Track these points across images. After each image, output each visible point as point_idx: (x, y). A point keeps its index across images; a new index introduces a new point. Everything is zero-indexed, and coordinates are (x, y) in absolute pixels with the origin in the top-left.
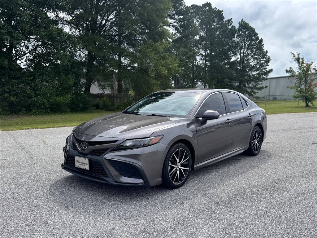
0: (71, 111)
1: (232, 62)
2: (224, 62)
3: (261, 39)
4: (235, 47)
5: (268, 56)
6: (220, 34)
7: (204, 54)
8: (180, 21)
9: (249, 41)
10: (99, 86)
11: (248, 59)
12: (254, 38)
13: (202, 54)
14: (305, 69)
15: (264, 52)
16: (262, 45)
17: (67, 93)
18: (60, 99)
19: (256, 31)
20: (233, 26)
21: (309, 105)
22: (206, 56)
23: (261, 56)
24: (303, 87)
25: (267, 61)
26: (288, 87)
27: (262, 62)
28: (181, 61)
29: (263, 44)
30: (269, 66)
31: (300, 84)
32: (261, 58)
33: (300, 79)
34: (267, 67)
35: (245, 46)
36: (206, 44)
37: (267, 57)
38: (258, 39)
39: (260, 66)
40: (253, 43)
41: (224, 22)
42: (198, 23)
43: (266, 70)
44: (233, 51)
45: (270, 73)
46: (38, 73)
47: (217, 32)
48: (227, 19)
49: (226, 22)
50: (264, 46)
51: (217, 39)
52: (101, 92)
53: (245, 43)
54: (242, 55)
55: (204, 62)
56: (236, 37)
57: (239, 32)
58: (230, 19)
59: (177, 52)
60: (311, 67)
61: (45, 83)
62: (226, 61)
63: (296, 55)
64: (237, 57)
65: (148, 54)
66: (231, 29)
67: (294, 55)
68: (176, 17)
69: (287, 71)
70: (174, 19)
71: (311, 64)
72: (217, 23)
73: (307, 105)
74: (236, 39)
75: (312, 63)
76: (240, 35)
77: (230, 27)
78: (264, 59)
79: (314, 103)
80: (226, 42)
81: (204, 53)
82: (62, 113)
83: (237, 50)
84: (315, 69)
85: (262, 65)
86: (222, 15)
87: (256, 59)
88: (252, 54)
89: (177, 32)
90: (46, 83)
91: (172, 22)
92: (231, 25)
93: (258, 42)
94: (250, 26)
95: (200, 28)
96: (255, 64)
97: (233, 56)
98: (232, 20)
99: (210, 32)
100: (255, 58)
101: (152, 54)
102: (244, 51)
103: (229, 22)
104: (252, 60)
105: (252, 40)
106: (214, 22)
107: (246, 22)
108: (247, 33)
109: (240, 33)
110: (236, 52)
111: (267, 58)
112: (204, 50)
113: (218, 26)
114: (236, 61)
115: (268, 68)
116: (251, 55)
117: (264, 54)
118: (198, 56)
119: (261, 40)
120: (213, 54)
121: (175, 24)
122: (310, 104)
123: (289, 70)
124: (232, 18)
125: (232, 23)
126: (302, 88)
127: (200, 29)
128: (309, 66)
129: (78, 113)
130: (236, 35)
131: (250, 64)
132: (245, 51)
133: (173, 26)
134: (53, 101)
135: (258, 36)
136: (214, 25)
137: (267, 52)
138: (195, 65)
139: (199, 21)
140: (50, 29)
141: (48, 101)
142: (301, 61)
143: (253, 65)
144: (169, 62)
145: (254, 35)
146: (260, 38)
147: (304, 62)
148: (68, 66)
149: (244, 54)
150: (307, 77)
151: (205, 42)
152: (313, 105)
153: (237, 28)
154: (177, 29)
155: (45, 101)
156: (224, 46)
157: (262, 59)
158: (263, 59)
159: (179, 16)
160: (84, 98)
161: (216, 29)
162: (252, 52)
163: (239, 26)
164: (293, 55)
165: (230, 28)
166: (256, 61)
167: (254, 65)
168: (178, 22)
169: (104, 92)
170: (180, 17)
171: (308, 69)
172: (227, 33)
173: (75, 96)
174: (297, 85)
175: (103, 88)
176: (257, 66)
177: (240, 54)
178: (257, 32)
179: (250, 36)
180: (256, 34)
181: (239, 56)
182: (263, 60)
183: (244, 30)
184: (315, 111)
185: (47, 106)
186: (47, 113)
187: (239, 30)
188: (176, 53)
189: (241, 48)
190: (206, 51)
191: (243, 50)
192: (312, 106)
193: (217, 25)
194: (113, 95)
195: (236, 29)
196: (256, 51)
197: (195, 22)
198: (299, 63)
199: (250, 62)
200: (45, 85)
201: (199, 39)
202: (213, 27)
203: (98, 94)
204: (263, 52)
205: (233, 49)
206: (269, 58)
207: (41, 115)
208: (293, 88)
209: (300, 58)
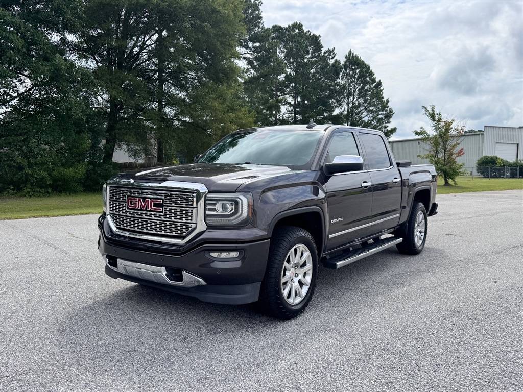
0: (84, 191)
1: (335, 116)
2: (324, 116)
3: (380, 81)
4: (340, 93)
5: (390, 107)
6: (317, 72)
7: (293, 103)
8: (256, 50)
9: (362, 85)
10: (129, 151)
11: (359, 112)
12: (368, 79)
13: (289, 103)
14: (443, 129)
15: (384, 101)
16: (381, 91)
17: (78, 162)
18: (70, 172)
19: (371, 69)
20: (336, 61)
21: (449, 183)
22: (295, 106)
23: (379, 108)
24: (440, 156)
25: (388, 116)
26: (419, 156)
27: (380, 117)
28: (258, 113)
29: (382, 88)
30: (391, 123)
31: (437, 152)
32: (380, 111)
33: (436, 144)
34: (388, 124)
35: (354, 91)
36: (295, 87)
37: (388, 109)
38: (375, 81)
39: (377, 122)
40: (366, 88)
41: (323, 54)
42: (282, 55)
43: (386, 129)
44: (337, 99)
45: (392, 134)
46: (34, 130)
47: (312, 69)
48: (327, 50)
49: (325, 53)
50: (383, 91)
51: (313, 80)
52: (132, 160)
53: (355, 86)
54: (351, 105)
55: (293, 115)
56: (340, 77)
57: (346, 70)
58: (331, 48)
59: (249, 98)
60: (451, 126)
61: (43, 146)
62: (326, 115)
63: (429, 109)
64: (343, 109)
65: (210, 103)
66: (333, 65)
67: (426, 109)
68: (250, 44)
69: (417, 133)
70: (246, 47)
71: (451, 123)
72: (312, 54)
73: (447, 183)
74: (341, 81)
75: (453, 120)
76: (347, 74)
77: (332, 62)
78: (384, 113)
79: (458, 179)
80: (326, 84)
81: (292, 101)
82: (71, 194)
83: (343, 98)
84: (457, 129)
85: (380, 121)
86: (319, 43)
87: (372, 111)
88: (366, 105)
89: (250, 67)
90: (47, 147)
91: (244, 53)
92: (333, 58)
93: (375, 87)
94: (363, 61)
95: (286, 62)
96: (370, 119)
97: (336, 106)
98: (335, 51)
99: (301, 67)
100: (370, 110)
101: (216, 104)
102: (353, 99)
103: (330, 54)
104: (365, 113)
105: (365, 83)
106: (308, 52)
107: (356, 55)
108: (358, 71)
109: (348, 71)
110: (340, 100)
111: (388, 111)
112: (293, 97)
113: (313, 60)
114: (341, 114)
115: (390, 126)
116: (363, 106)
117: (384, 105)
118: (284, 105)
119: (380, 84)
120: (306, 104)
121: (248, 55)
122: (450, 181)
123: (419, 131)
124: (334, 48)
125: (335, 55)
126: (439, 158)
127: (286, 64)
128: (448, 125)
129: (96, 194)
130: (341, 74)
131: (363, 119)
132: (355, 99)
133: (245, 58)
134: (57, 174)
135: (375, 76)
136: (308, 59)
137: (388, 101)
138: (280, 120)
139: (283, 52)
140: (56, 61)
141: (50, 175)
142: (437, 117)
143: (366, 121)
144: (240, 115)
145: (369, 75)
146: (377, 80)
147: (441, 119)
148: (82, 120)
149: (353, 104)
150: (446, 141)
151: (293, 84)
152: (455, 183)
153: (342, 63)
154: (250, 62)
155: (45, 174)
156: (323, 91)
157: (380, 113)
158: (382, 112)
159: (254, 42)
160: (106, 170)
161: (312, 65)
162: (366, 101)
163: (345, 60)
164: (424, 110)
165: (331, 63)
166: (371, 115)
167: (369, 120)
168: (252, 52)
169: (138, 161)
170: (255, 45)
171: (447, 130)
172: (327, 71)
173: (91, 167)
174: (432, 153)
175: (136, 154)
176: (373, 123)
177: (348, 104)
178: (373, 71)
179: (363, 76)
180: (371, 74)
181: (346, 108)
182: (381, 114)
183: (353, 68)
184: (457, 192)
185: (48, 182)
186: (47, 194)
187: (346, 67)
188: (247, 99)
189: (349, 95)
190: (295, 98)
191: (352, 98)
192: (453, 185)
193: (311, 58)
194: (150, 165)
195: (341, 65)
196: (371, 100)
197: (278, 53)
198: (434, 120)
199: (363, 116)
200: (44, 150)
201: (284, 79)
202: (306, 60)
203: (125, 163)
204: (382, 102)
205: (336, 96)
206: (391, 111)
207: (38, 196)
208: (427, 158)
209: (436, 113)
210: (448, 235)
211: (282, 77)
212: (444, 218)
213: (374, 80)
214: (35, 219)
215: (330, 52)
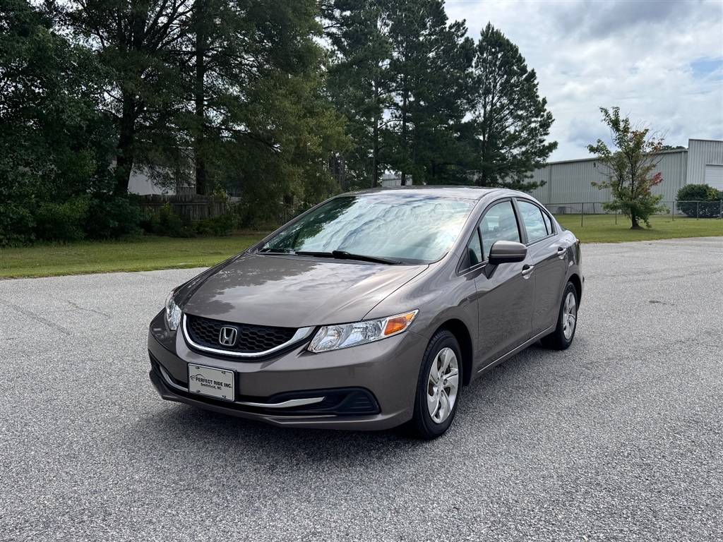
0: (87, 238)
1: (465, 123)
2: (448, 124)
3: (533, 70)
4: (472, 90)
5: (548, 111)
6: (438, 56)
7: (401, 104)
8: (344, 22)
9: (505, 76)
10: (152, 176)
11: (502, 118)
12: (515, 68)
13: (396, 105)
14: (631, 144)
15: (539, 102)
16: (535, 86)
17: (77, 193)
18: (63, 209)
19: (520, 51)
20: (467, 39)
21: (640, 225)
22: (404, 109)
23: (531, 112)
24: (626, 184)
25: (546, 125)
26: (594, 184)
27: (533, 125)
28: (350, 120)
29: (536, 82)
30: (549, 135)
31: (621, 178)
32: (532, 117)
33: (620, 167)
34: (545, 137)
35: (495, 87)
36: (404, 80)
37: (545, 114)
38: (526, 71)
39: (529, 134)
40: (512, 81)
41: (447, 29)
42: (386, 30)
43: (543, 144)
44: (468, 99)
45: (551, 152)
46: (7, 144)
47: (430, 52)
48: (453, 22)
49: (451, 27)
50: (538, 87)
51: (432, 69)
52: (158, 191)
53: (495, 79)
54: (489, 108)
55: (402, 122)
56: (473, 64)
57: (482, 54)
58: (460, 21)
59: (333, 97)
60: (645, 139)
61: (21, 168)
62: (451, 122)
63: (611, 112)
64: (477, 113)
65: (277, 103)
66: (463, 46)
67: (606, 112)
68: (337, 13)
69: (592, 149)
70: (331, 17)
71: (643, 134)
72: (430, 30)
73: (635, 226)
74: (475, 71)
75: (647, 130)
76: (485, 60)
77: (461, 41)
78: (539, 119)
79: (651, 220)
80: (452, 75)
81: (401, 101)
82: (66, 242)
83: (477, 96)
84: (652, 144)
85: (533, 132)
86: (442, 11)
87: (520, 118)
88: (512, 107)
89: (336, 48)
90: (27, 169)
91: (327, 25)
92: (462, 35)
93: (526, 79)
94: (508, 41)
95: (391, 40)
96: (518, 129)
97: (467, 110)
98: (466, 25)
99: (415, 49)
100: (518, 115)
101: (287, 104)
102: (493, 98)
103: (458, 30)
104: (511, 120)
105: (511, 73)
106: (424, 27)
107: (497, 30)
108: (500, 55)
109: (485, 55)
110: (474, 100)
111: (545, 116)
112: (402, 95)
113: (433, 38)
114: (474, 121)
115: (548, 140)
116: (508, 109)
117: (539, 107)
118: (388, 108)
119: (533, 75)
120: (421, 106)
121: (334, 30)
122: (641, 223)
123: (595, 146)
124: (465, 20)
125: (466, 31)
126: (625, 188)
127: (391, 44)
128: (639, 137)
129: (105, 243)
130: (475, 60)
131: (507, 129)
132: (496, 98)
133: (329, 34)
134: (44, 213)
135: (525, 63)
136: (425, 36)
137: (545, 101)
138: (381, 130)
139: (388, 25)
140: (38, 36)
141: (32, 213)
142: (622, 125)
143: (512, 132)
144: (324, 121)
145: (517, 62)
146: (529, 69)
147: (628, 128)
148: (81, 128)
149: (492, 106)
150: (636, 162)
151: (402, 75)
152: (648, 226)
153: (476, 43)
154: (336, 40)
155: (24, 211)
156: (447, 85)
157: (533, 120)
158: (535, 119)
159: (343, 10)
160: (119, 206)
161: (429, 45)
162: (511, 101)
163: (480, 38)
164: (603, 113)
165: (460, 43)
166: (520, 123)
167: (516, 131)
168: (339, 25)
169: (167, 192)
170: (344, 13)
171: (639, 144)
172: (453, 56)
173: (96, 201)
174: (615, 179)
175: (165, 181)
176: (522, 134)
177: (484, 106)
178: (523, 56)
179: (508, 63)
180: (520, 60)
181: (482, 111)
182: (535, 122)
183: (493, 50)
184: (652, 239)
185: (31, 225)
186: (29, 243)
187: (482, 48)
188: (330, 99)
189: (487, 92)
190: (405, 96)
191: (491, 96)
192: (645, 227)
193: (430, 34)
194: (185, 199)
195: (475, 46)
196: (519, 99)
197: (379, 27)
198: (618, 130)
199: (507, 124)
200: (24, 175)
201: (388, 67)
202: (421, 39)
203: (146, 196)
204: (536, 103)
205: (467, 94)
206: (549, 116)
207: (16, 246)
208: (606, 187)
209: (621, 118)
210: (654, 302)
211: (385, 64)
212: (642, 277)
213: (524, 70)
214: (13, 280)
215: (459, 25)
